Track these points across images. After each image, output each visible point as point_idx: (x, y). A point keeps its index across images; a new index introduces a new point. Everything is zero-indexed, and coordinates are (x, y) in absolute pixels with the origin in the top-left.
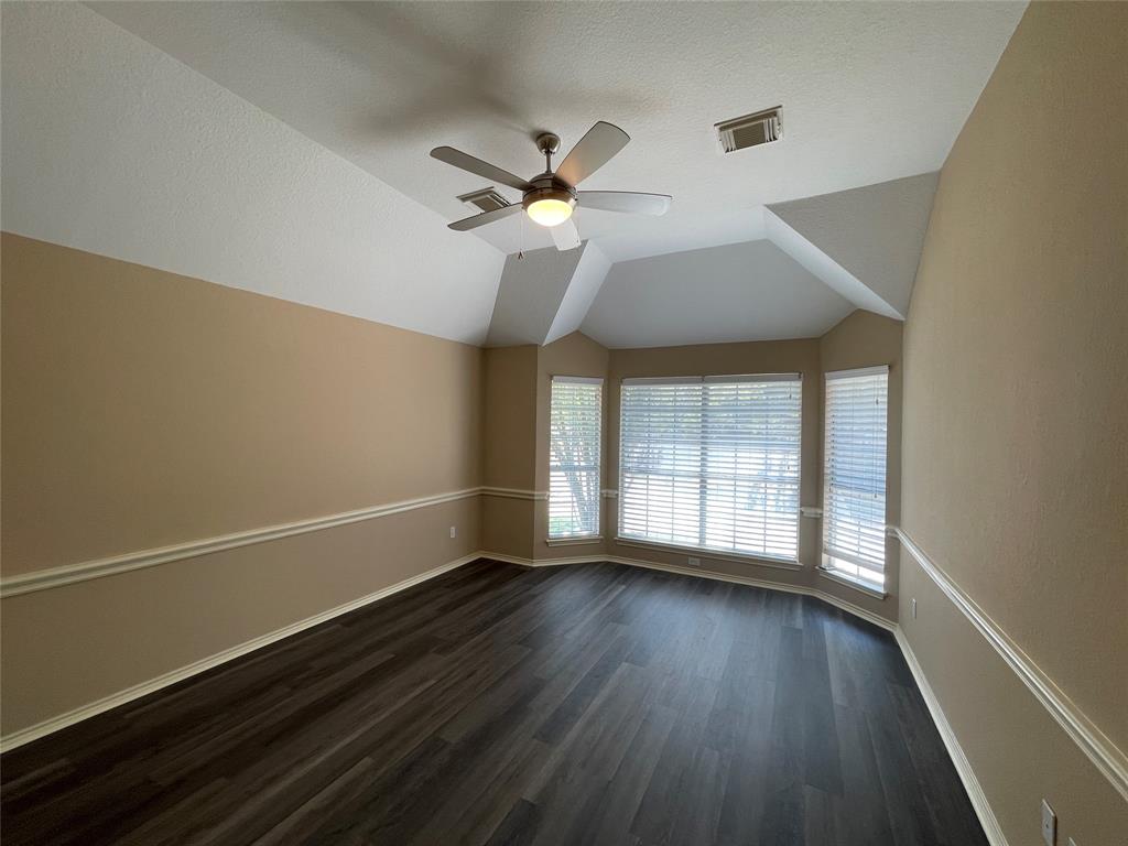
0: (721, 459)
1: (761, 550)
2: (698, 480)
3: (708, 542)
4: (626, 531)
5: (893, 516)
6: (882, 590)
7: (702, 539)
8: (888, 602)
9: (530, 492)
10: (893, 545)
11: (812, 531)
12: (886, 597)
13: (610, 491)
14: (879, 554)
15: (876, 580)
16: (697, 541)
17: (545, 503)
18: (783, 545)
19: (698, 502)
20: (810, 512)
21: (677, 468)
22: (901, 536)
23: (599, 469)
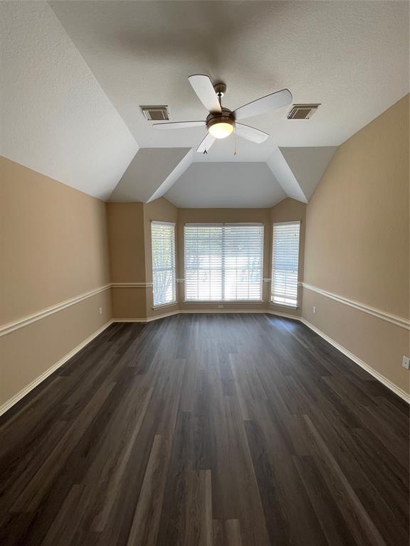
0: (230, 261)
1: (247, 298)
2: (221, 271)
3: (226, 297)
4: (188, 298)
5: (301, 278)
6: (296, 306)
7: (223, 296)
8: (298, 310)
10: (300, 289)
11: (267, 288)
12: (297, 308)
13: (181, 279)
14: (295, 293)
15: (294, 303)
16: (221, 298)
18: (255, 294)
19: (221, 280)
20: (266, 280)
21: (211, 266)
22: (305, 285)
23: (174, 269)
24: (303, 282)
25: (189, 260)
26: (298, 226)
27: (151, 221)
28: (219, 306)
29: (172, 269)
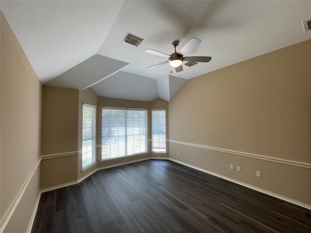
0: (130, 130)
1: (139, 151)
2: (125, 137)
3: (128, 154)
5: (167, 137)
6: (166, 152)
7: (126, 153)
8: (167, 154)
9: (77, 152)
10: (168, 143)
11: (150, 145)
13: (99, 145)
14: (164, 145)
15: (164, 151)
16: (125, 154)
17: (81, 155)
19: (125, 143)
20: (149, 140)
21: (119, 134)
22: (170, 141)
23: (95, 138)
24: (169, 139)
25: (105, 131)
26: (165, 112)
27: (83, 104)
28: (125, 160)
29: (92, 139)
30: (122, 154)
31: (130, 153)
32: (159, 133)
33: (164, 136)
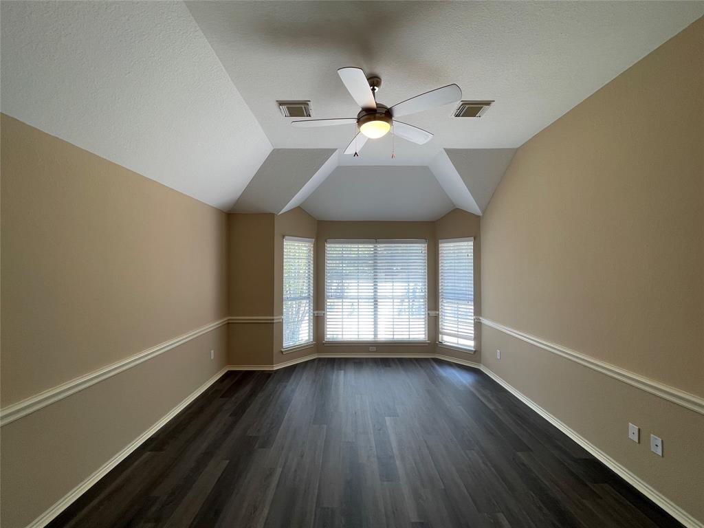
0: (385, 288)
1: (407, 337)
2: (373, 300)
3: (379, 336)
4: (328, 336)
5: (478, 311)
7: (375, 335)
8: (476, 354)
9: (272, 318)
10: (478, 326)
11: (434, 324)
12: (475, 351)
14: (470, 331)
15: (470, 344)
16: (373, 336)
17: (281, 324)
18: (418, 332)
19: (373, 313)
20: (433, 313)
21: (360, 294)
22: (485, 321)
23: (312, 298)
24: (481, 315)
25: (331, 286)
26: (472, 243)
27: (283, 237)
28: (371, 348)
29: (308, 298)
30: (366, 335)
31: (384, 335)
32: (458, 298)
33: (471, 308)
